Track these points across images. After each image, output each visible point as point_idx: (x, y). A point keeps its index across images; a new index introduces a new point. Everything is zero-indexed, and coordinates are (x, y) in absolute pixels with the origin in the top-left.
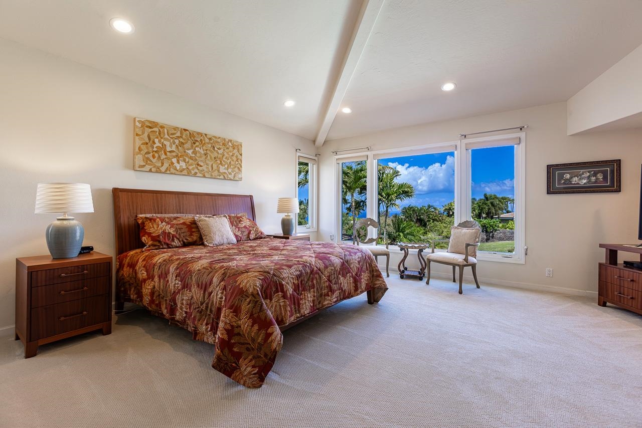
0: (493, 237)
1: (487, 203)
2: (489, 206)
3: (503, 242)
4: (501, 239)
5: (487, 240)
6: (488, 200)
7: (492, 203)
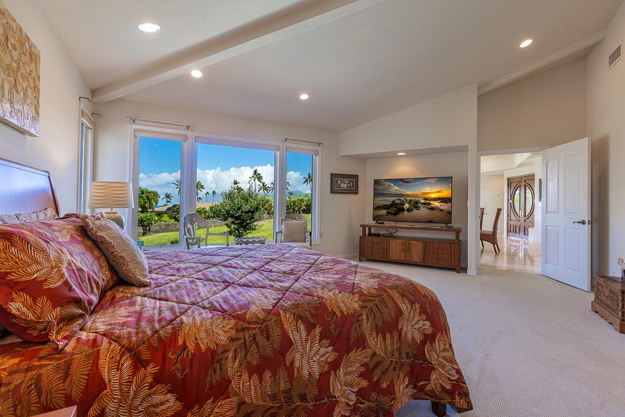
0: (149, 230)
1: (143, 197)
2: (145, 199)
3: (159, 234)
4: (157, 232)
5: (144, 234)
6: (143, 194)
7: (147, 197)
